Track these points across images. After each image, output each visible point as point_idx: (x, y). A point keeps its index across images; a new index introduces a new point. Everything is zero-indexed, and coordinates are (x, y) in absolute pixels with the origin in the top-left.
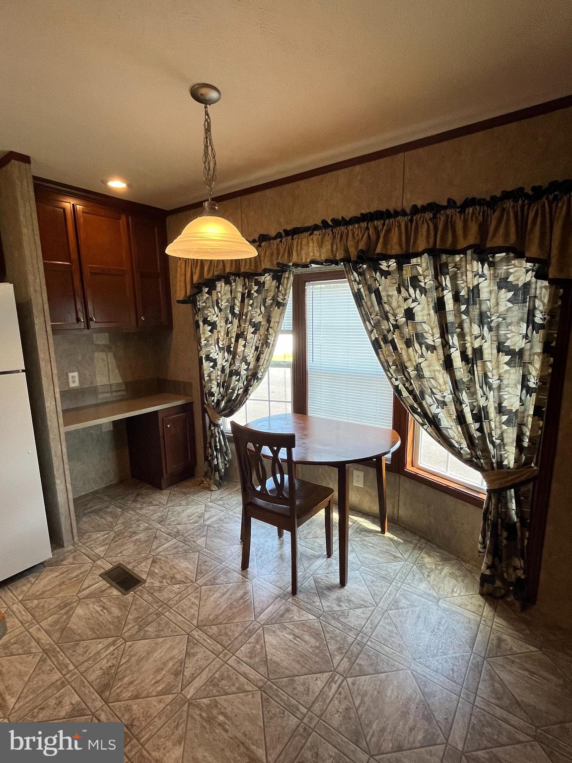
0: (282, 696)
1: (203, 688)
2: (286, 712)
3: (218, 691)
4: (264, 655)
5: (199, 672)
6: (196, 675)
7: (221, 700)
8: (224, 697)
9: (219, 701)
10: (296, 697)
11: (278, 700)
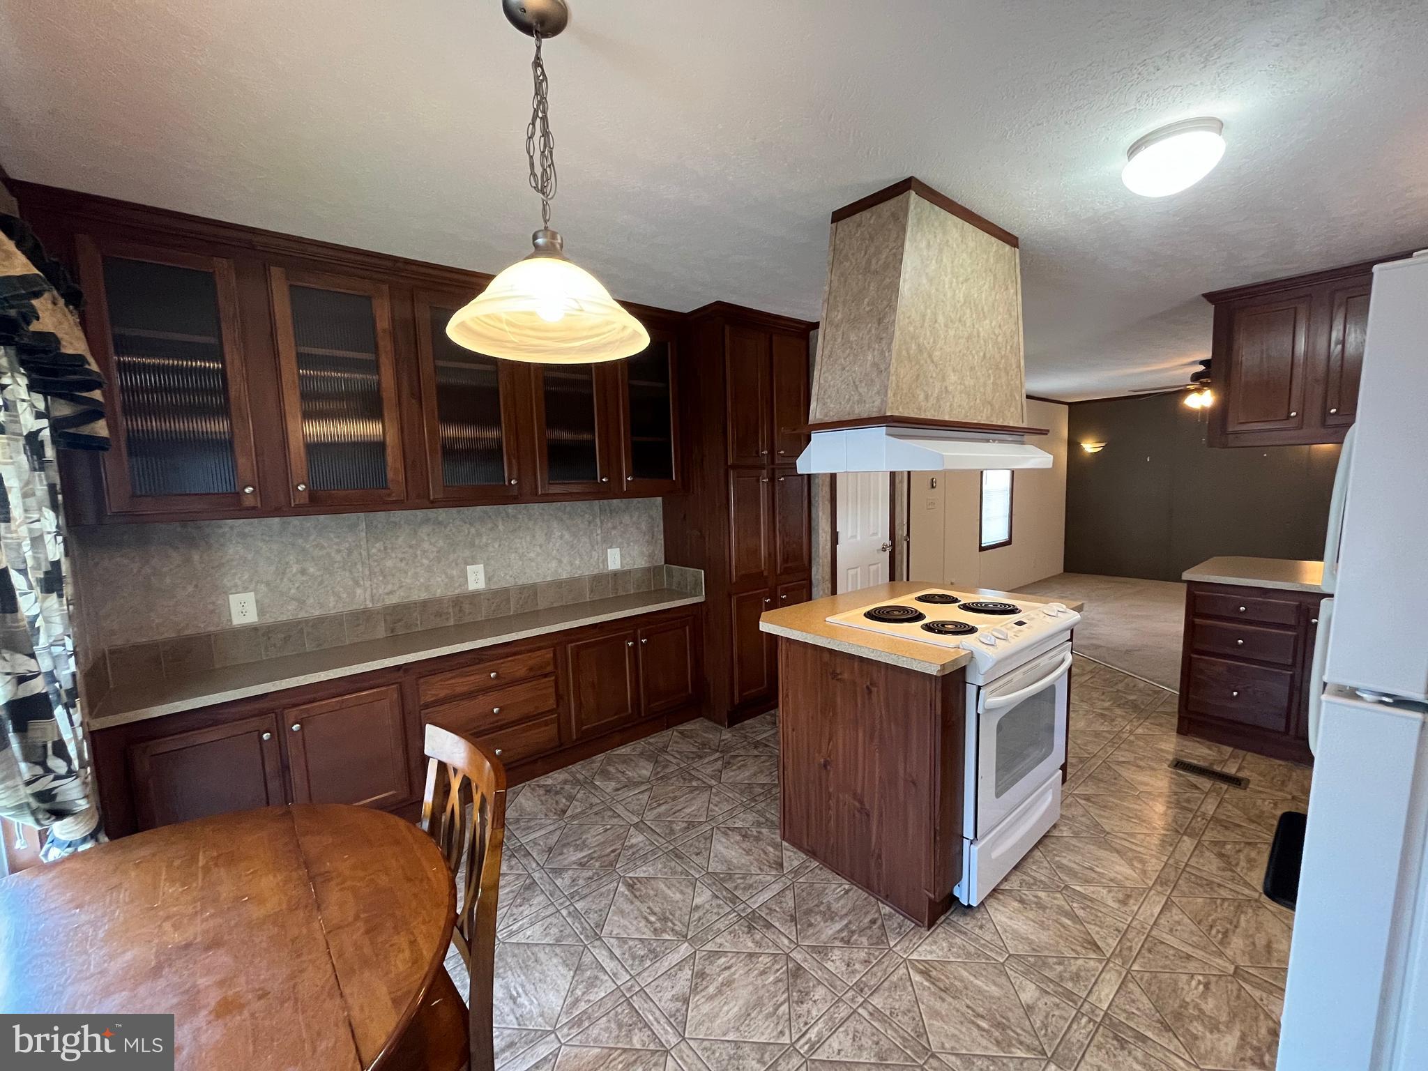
0: (579, 926)
1: (668, 951)
2: (582, 913)
3: (649, 944)
4: (576, 979)
5: (672, 971)
6: (676, 967)
7: (648, 935)
8: (644, 937)
9: (651, 934)
10: (565, 923)
11: (585, 924)
